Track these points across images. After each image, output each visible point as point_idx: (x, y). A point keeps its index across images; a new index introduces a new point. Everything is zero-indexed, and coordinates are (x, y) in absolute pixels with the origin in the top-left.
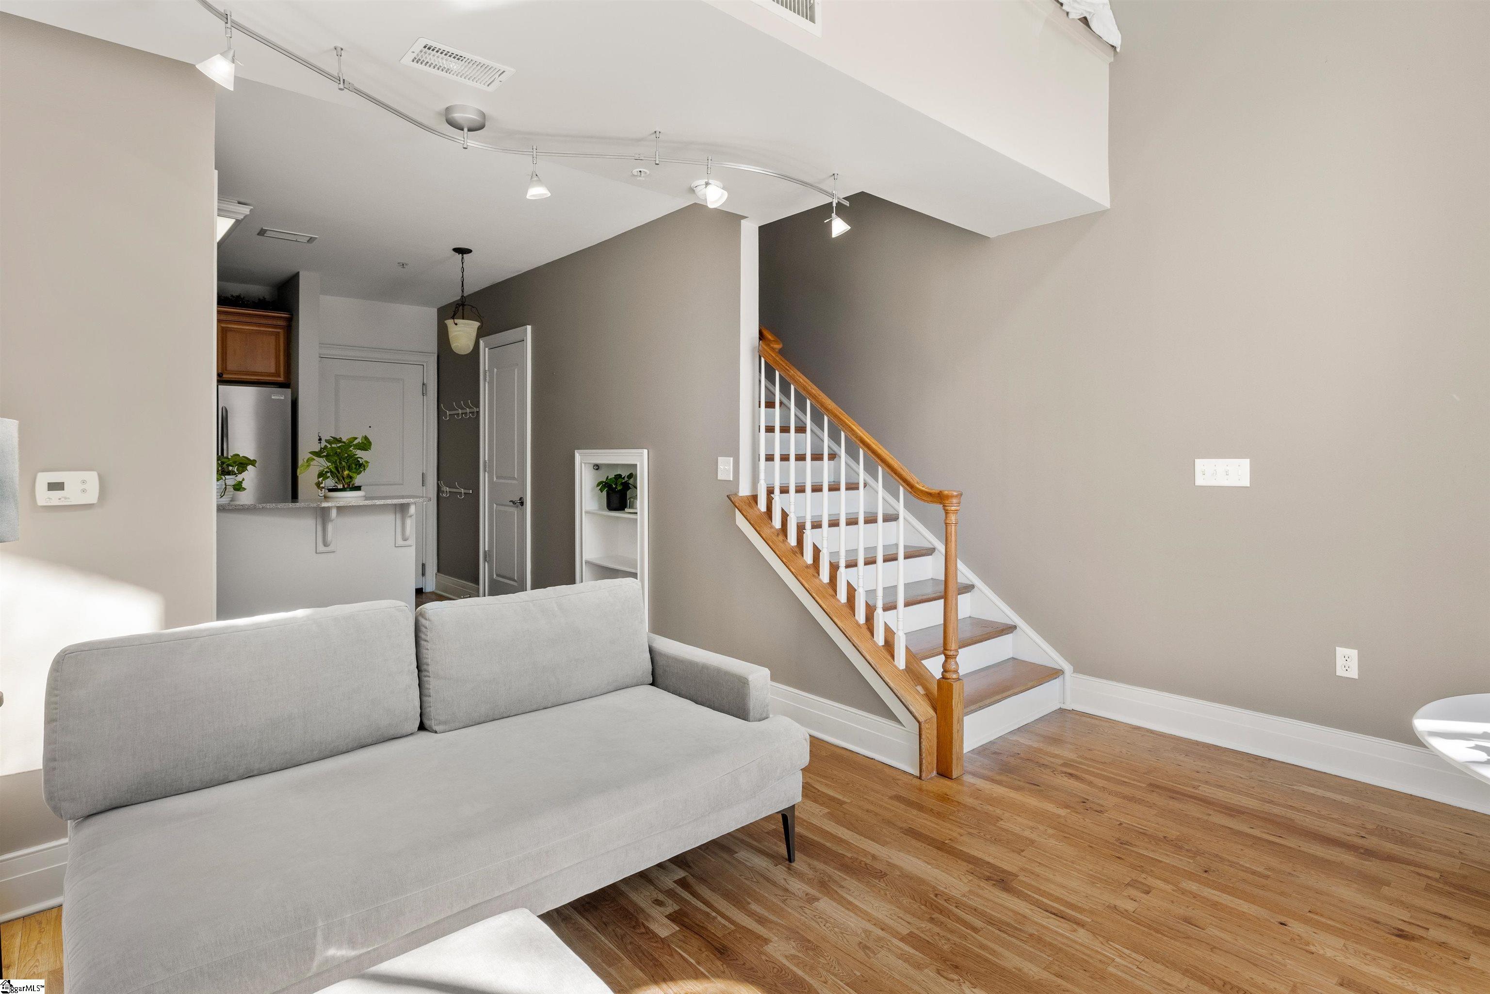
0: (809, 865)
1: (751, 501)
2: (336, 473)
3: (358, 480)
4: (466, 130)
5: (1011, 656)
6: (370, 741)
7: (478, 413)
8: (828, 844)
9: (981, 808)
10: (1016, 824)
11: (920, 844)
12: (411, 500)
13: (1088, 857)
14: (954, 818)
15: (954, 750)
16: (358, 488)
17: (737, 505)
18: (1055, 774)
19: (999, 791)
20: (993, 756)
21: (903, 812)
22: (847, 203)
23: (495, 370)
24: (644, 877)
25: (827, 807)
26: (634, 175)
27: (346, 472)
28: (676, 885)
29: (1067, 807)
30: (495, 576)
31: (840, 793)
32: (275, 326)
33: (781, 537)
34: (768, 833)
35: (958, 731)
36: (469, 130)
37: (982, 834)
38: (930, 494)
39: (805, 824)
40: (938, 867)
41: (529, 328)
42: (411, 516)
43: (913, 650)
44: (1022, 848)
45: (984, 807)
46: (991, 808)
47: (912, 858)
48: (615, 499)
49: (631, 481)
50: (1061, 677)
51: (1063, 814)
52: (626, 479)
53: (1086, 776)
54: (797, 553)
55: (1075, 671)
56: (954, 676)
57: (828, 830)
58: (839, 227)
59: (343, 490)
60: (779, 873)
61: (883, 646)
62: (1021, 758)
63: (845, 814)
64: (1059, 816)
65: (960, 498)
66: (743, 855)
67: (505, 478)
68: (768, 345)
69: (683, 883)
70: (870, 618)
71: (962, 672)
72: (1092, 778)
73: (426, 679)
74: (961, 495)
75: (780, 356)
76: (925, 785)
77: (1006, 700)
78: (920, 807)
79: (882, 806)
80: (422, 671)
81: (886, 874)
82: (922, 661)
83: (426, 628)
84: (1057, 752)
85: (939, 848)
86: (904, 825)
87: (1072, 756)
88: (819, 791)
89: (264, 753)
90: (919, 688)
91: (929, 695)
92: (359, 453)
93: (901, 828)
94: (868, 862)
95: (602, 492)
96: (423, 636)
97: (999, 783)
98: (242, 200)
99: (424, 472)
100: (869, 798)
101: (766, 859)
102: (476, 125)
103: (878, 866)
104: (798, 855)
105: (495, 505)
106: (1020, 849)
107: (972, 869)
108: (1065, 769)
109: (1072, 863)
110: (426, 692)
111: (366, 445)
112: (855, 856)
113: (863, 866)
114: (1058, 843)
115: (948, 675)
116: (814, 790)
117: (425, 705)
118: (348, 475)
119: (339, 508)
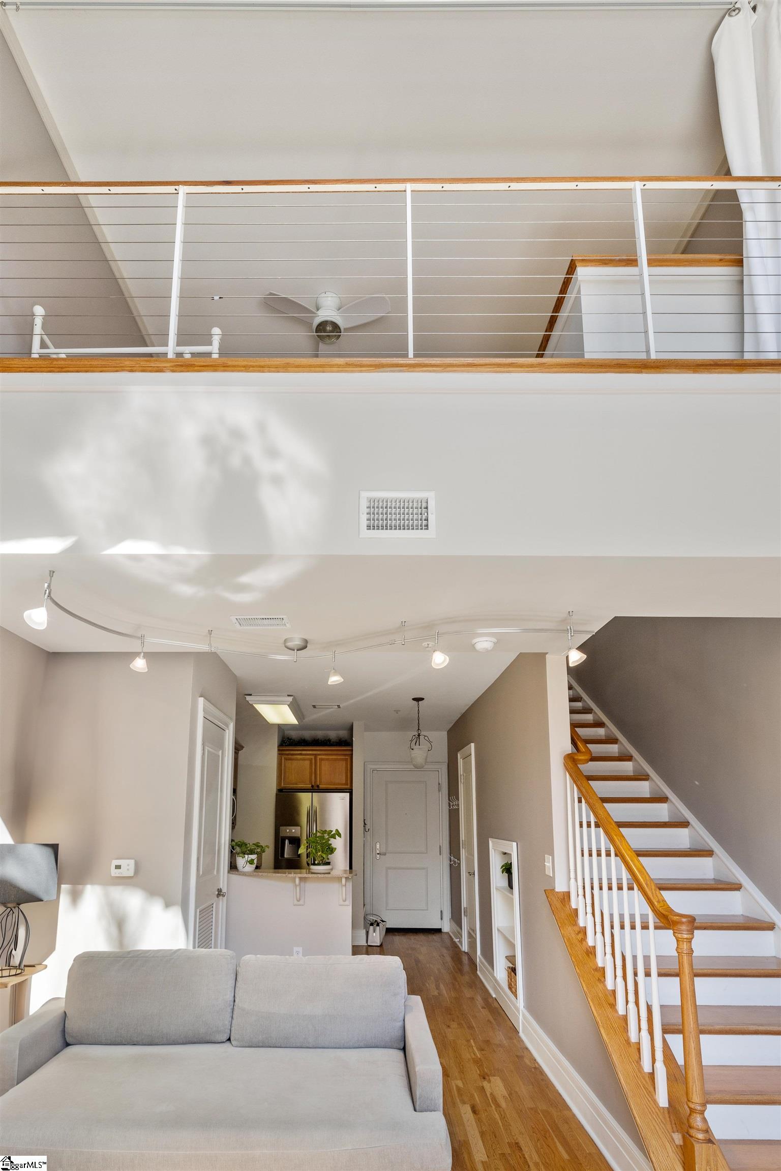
1: (566, 898)
7: (459, 804)
17: (550, 901)
23: (465, 774)
27: (320, 853)
33: (580, 936)
36: (297, 650)
41: (473, 744)
54: (592, 954)
56: (701, 1136)
59: (319, 864)
61: (649, 1073)
95: (504, 873)
99: (441, 845)
102: (303, 646)
118: (321, 855)
119: (301, 879)
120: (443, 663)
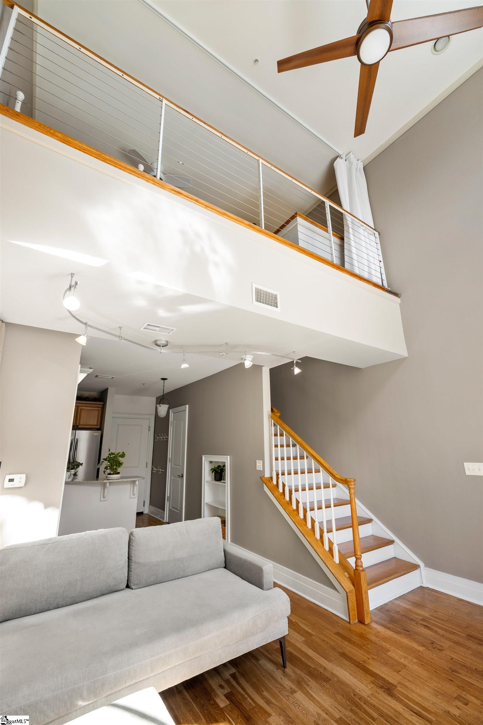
0: (293, 670)
1: (270, 480)
2: (111, 467)
3: (119, 470)
4: (161, 347)
5: (393, 556)
6: (106, 592)
7: (168, 438)
8: (303, 659)
9: (379, 643)
10: (396, 654)
11: (348, 662)
12: (137, 479)
13: (434, 678)
14: (365, 648)
15: (365, 609)
16: (118, 473)
17: (264, 481)
18: (417, 625)
19: (389, 633)
20: (386, 612)
21: (340, 643)
22: (300, 361)
23: (175, 422)
24: (216, 671)
25: (304, 637)
26: (221, 356)
27: (115, 467)
28: (230, 677)
29: (423, 646)
30: (171, 507)
31: (311, 629)
32: (98, 407)
33: (282, 497)
34: (275, 650)
35: (366, 598)
36: (162, 347)
37: (379, 659)
38: (342, 480)
39: (293, 646)
40: (356, 678)
41: (187, 406)
42: (136, 485)
43: (342, 552)
44: (400, 670)
45: (381, 643)
46: (384, 644)
47: (343, 671)
48: (218, 477)
49: (224, 468)
50: (419, 569)
51: (422, 650)
52: (222, 467)
53: (434, 628)
54: (289, 504)
55: (425, 566)
56: (361, 569)
57: (304, 650)
58: (297, 371)
59: (113, 474)
60: (278, 674)
61: (328, 551)
62: (400, 614)
63: (312, 641)
64: (419, 651)
65: (355, 482)
66: (263, 662)
67: (177, 465)
68: (275, 415)
69: (233, 676)
70: (321, 537)
71: (364, 566)
72: (437, 629)
73: (131, 563)
74: (355, 480)
75: (279, 419)
76: (353, 628)
77: (390, 581)
78: (350, 641)
79: (331, 638)
80: (130, 560)
81: (330, 680)
82: (347, 559)
83: (133, 540)
84: (419, 612)
85: (357, 666)
86: (340, 650)
87: (427, 615)
88: (301, 627)
89: (64, 597)
90: (346, 574)
91: (351, 578)
92: (120, 459)
93: (339, 652)
94: (322, 671)
95: (212, 473)
96: (131, 544)
97: (389, 628)
98: (90, 367)
99: (147, 462)
100: (324, 633)
101: (273, 665)
102: (164, 345)
103: (327, 675)
104: (288, 664)
105: (172, 477)
106: (398, 670)
107: (373, 680)
108: (423, 623)
109: (425, 681)
110: (130, 569)
111: (123, 455)
112: (316, 667)
113: (319, 673)
114: (418, 668)
115: (358, 568)
116: (298, 627)
117: (130, 576)
118: (115, 468)
119: (110, 483)
120: (249, 365)
